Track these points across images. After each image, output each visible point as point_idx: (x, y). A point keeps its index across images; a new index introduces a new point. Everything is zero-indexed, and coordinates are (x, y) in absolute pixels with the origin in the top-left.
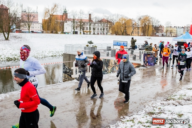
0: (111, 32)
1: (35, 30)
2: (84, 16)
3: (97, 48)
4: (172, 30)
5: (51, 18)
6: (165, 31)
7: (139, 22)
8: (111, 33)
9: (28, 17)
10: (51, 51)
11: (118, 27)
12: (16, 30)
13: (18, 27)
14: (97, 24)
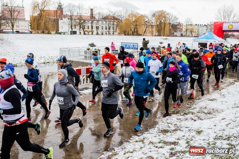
1: (21, 30)
2: (84, 11)
3: (100, 52)
4: (193, 28)
5: (42, 14)
6: (184, 30)
9: (11, 13)
10: (42, 56)
11: (126, 25)
14: (101, 22)
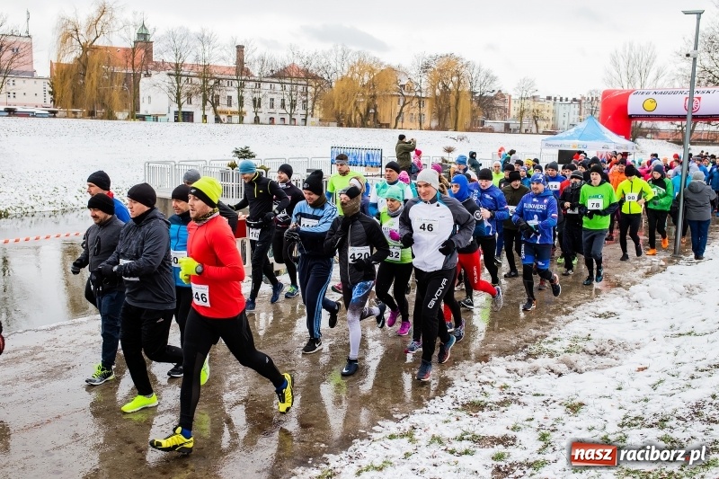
0: (321, 116)
2: (216, 52)
3: (270, 174)
4: (540, 108)
5: (87, 60)
6: (514, 113)
7: (425, 78)
8: (320, 120)
11: (344, 97)
14: (269, 84)
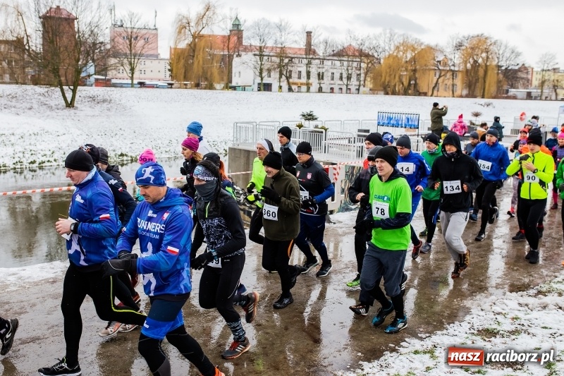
0: (371, 86)
1: (148, 79)
2: (290, 36)
3: (328, 133)
4: (560, 78)
5: (195, 45)
6: (535, 83)
7: (458, 55)
8: (370, 90)
9: (130, 41)
11: (390, 71)
12: (97, 80)
13: (103, 70)
14: (330, 61)
